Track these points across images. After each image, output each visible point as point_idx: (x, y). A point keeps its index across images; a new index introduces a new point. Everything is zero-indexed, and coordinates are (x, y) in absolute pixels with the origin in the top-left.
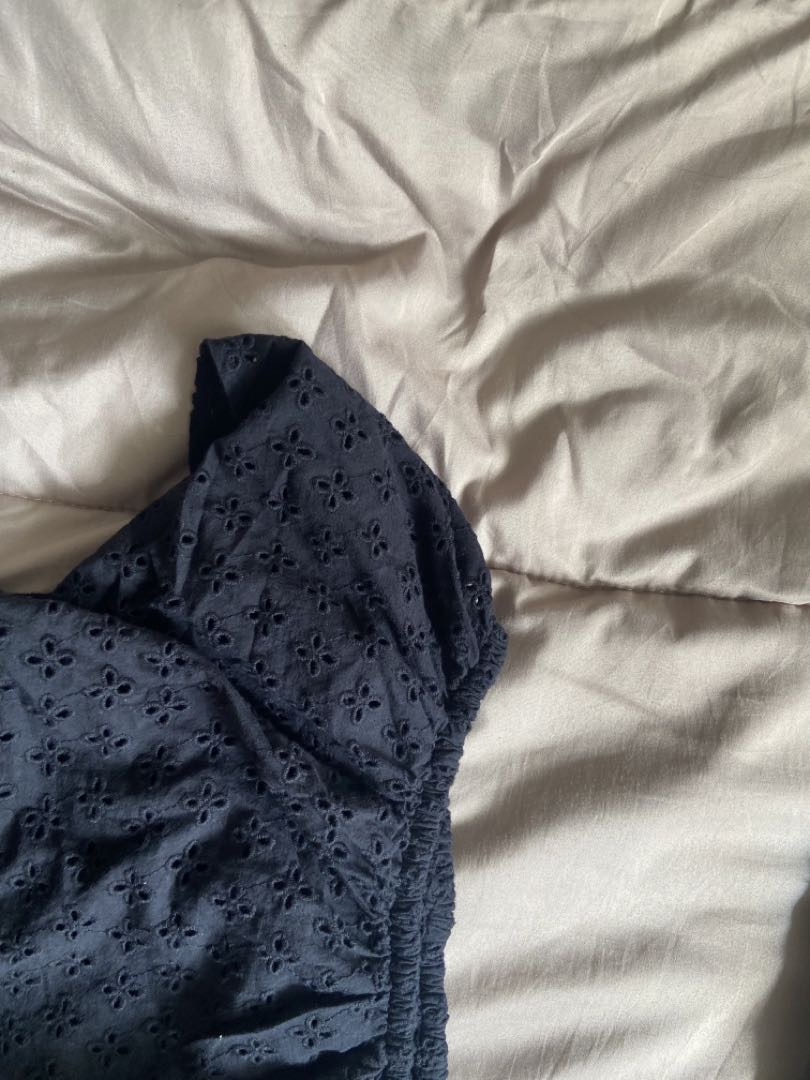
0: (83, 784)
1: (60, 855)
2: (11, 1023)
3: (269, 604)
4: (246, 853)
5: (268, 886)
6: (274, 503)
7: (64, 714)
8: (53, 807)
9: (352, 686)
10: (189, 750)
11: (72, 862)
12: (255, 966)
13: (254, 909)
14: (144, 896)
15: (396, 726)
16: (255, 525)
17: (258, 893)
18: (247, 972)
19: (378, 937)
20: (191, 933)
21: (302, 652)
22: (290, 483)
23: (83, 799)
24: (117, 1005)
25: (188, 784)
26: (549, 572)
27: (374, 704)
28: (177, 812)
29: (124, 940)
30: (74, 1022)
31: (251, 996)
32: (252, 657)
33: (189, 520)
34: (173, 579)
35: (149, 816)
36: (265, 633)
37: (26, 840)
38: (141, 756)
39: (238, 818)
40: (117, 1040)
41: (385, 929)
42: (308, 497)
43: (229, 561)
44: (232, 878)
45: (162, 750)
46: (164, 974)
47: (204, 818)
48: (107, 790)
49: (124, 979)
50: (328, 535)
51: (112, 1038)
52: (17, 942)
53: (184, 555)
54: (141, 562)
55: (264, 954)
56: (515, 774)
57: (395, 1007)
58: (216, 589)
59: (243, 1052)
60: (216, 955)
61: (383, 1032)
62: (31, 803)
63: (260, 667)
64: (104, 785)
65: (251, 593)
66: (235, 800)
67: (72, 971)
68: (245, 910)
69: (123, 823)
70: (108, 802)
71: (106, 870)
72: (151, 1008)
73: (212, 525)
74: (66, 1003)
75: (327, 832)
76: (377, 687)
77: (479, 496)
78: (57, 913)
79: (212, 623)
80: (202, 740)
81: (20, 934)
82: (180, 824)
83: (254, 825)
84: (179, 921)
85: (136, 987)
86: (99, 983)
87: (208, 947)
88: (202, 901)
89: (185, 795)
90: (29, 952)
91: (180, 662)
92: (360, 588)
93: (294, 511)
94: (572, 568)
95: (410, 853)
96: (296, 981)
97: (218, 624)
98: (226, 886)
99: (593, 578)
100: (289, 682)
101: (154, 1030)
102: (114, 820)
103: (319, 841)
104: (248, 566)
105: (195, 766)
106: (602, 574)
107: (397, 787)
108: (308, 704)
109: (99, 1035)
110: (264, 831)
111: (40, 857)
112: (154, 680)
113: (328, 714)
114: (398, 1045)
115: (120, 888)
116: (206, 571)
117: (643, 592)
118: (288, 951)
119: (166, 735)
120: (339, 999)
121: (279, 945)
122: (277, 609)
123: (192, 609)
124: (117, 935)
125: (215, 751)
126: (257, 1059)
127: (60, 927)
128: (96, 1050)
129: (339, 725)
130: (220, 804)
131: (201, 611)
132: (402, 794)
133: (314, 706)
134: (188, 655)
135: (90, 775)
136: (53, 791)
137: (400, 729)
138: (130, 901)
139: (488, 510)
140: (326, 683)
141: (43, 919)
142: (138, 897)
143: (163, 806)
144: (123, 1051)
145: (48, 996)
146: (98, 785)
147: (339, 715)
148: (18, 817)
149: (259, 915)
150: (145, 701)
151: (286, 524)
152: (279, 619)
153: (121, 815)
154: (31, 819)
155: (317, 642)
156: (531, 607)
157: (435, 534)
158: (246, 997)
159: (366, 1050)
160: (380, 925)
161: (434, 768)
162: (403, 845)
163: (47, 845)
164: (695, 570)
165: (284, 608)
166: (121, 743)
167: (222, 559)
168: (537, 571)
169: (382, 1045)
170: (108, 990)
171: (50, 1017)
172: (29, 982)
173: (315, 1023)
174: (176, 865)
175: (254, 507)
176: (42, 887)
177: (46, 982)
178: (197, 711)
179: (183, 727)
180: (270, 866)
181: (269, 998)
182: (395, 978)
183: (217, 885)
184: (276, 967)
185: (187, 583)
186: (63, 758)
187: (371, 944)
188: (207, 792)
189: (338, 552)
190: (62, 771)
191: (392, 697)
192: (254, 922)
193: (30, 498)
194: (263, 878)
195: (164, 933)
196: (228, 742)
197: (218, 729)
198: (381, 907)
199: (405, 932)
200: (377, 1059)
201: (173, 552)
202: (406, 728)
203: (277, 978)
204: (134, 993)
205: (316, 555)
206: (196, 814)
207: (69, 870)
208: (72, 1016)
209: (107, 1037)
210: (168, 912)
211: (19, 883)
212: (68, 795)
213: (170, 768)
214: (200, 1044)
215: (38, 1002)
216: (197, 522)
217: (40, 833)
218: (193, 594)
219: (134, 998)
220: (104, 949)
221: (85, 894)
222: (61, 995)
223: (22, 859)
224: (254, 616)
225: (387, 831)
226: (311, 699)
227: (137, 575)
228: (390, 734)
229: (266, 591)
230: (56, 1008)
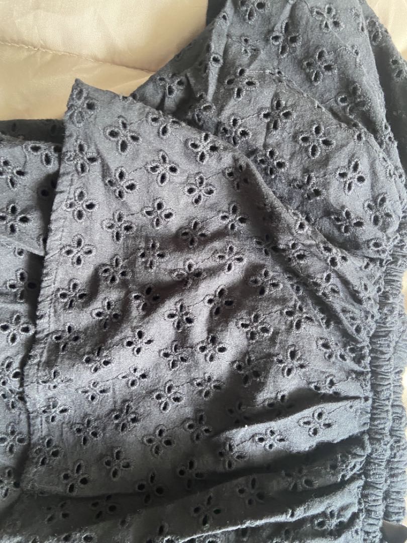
0: (143, 245)
1: (129, 292)
2: (89, 422)
3: (279, 104)
4: (262, 292)
5: (281, 313)
6: (276, 38)
7: (131, 187)
8: (121, 263)
9: (346, 163)
10: (215, 224)
11: (137, 298)
12: (272, 371)
13: (272, 330)
14: (190, 321)
15: (375, 199)
16: (263, 55)
17: (274, 318)
18: (266, 377)
19: (362, 357)
20: (222, 350)
21: (305, 139)
22: (292, 16)
23: (143, 255)
24: (165, 408)
25: (217, 244)
27: (361, 179)
28: (210, 264)
29: (171, 358)
30: (134, 420)
31: (269, 396)
32: (265, 146)
33: (217, 47)
34: (206, 91)
35: (190, 266)
36: (275, 127)
37: (103, 285)
38: (181, 228)
39: (253, 270)
40: (164, 435)
41: (366, 351)
42: (308, 21)
43: (247, 73)
44: (254, 308)
45: (196, 224)
46: (199, 384)
47: (229, 268)
48: (160, 249)
49: (170, 389)
50: (321, 55)
51: (161, 432)
52: (98, 355)
53: (214, 70)
54: (180, 83)
55: (281, 362)
57: (377, 409)
58: (239, 95)
59: (261, 440)
60: (239, 367)
61: (366, 428)
62: (106, 261)
63: (272, 153)
64: (158, 245)
65: (265, 98)
66: (251, 257)
67: (133, 384)
68: (265, 330)
69: (172, 272)
70: (161, 256)
71: (163, 302)
72: (188, 411)
73: (233, 50)
74: (128, 406)
75: (325, 275)
76: (364, 168)
78: (127, 332)
79: (235, 121)
80: (224, 218)
81: (100, 350)
82: (213, 272)
83: (266, 274)
84: (214, 340)
85: (178, 395)
86: (151, 392)
87: (233, 363)
88: (232, 325)
89: (216, 251)
90: (106, 363)
91: (214, 149)
92: (343, 100)
93: (294, 40)
95: (385, 296)
96: (303, 384)
97: (240, 122)
98: (249, 314)
100: (294, 164)
101: (190, 427)
102: (165, 270)
103: (319, 281)
104: (262, 77)
105: (220, 234)
107: (377, 245)
108: (309, 179)
109: (151, 430)
110: (273, 278)
111: (114, 295)
112: (192, 168)
113: (326, 185)
114: (378, 437)
115: (172, 316)
116: (230, 82)
118: (300, 359)
119: (198, 213)
120: (336, 397)
121: (293, 354)
122: (286, 107)
123: (220, 110)
124: (166, 355)
125: (233, 227)
126: (271, 446)
127: (130, 344)
128: (150, 441)
129: (335, 194)
130: (240, 260)
131: (227, 112)
132: (378, 251)
133: (314, 180)
134: (220, 143)
135: (147, 239)
136: (121, 252)
137: (377, 201)
138: (178, 327)
140: (325, 161)
141: (117, 338)
142: (183, 323)
143: (200, 259)
144: (168, 443)
145: (115, 402)
146: (154, 246)
147: (335, 184)
148: (96, 270)
149: (276, 333)
150: (186, 182)
151: (285, 55)
152: (287, 115)
153: (170, 266)
154: (106, 271)
155: (318, 130)
157: (393, 67)
158: (265, 396)
159: (354, 441)
160: (363, 348)
161: (401, 235)
162: (379, 290)
163: (118, 286)
165: (291, 106)
166: (168, 216)
167: (242, 72)
169: (366, 437)
170: (159, 397)
171: (117, 417)
172: (103, 391)
173: (320, 415)
174: (210, 301)
175: (260, 44)
176: (116, 316)
177: (114, 393)
178: (220, 196)
179: (211, 208)
180: (283, 301)
181: (283, 397)
182: (375, 388)
183: (243, 313)
184: (289, 371)
185: (215, 93)
186: (128, 228)
187: (358, 360)
188: (231, 249)
189: (328, 68)
190: (127, 237)
191: (374, 173)
192: (273, 339)
194: (278, 307)
195: (203, 349)
196: (242, 220)
197: (235, 210)
198: (363, 334)
199: (383, 353)
200: (363, 448)
201: (206, 68)
202: (383, 200)
203: (289, 381)
204: (177, 399)
205: (308, 76)
206: (225, 264)
207: (135, 303)
208: (133, 416)
209: (157, 432)
210: (205, 335)
211: (99, 314)
212: (132, 254)
213: (203, 235)
214: (228, 434)
215: (109, 406)
216: (223, 47)
217: (113, 279)
218: (220, 102)
219: (176, 403)
220: (157, 366)
221: (147, 319)
222: (124, 401)
223: (101, 296)
224: (266, 116)
225: (370, 277)
226: (312, 174)
227: (178, 92)
228: (369, 206)
229: (276, 95)
230: (121, 410)
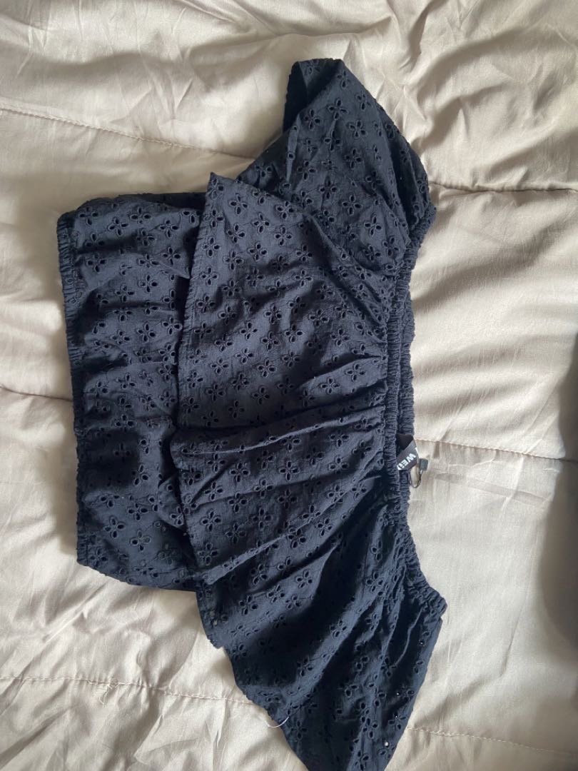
0: (248, 271)
1: (242, 300)
2: (216, 386)
3: (329, 183)
4: (323, 297)
5: (334, 309)
6: (328, 140)
7: (242, 235)
8: (235, 284)
9: (369, 217)
10: (293, 257)
11: (246, 304)
12: (330, 343)
13: (329, 319)
14: (279, 316)
15: (388, 240)
16: (320, 151)
17: (329, 312)
18: (326, 347)
19: (383, 335)
20: (300, 334)
21: (345, 204)
22: (336, 127)
23: (249, 278)
24: (265, 375)
25: (295, 270)
26: (454, 183)
27: (379, 228)
28: (291, 282)
29: (268, 343)
30: (246, 383)
31: (328, 359)
32: (322, 208)
33: (291, 148)
34: (286, 175)
35: (278, 284)
36: (328, 197)
37: (224, 297)
38: (272, 261)
39: (317, 285)
40: (265, 391)
41: (385, 331)
42: (345, 132)
43: (310, 164)
44: (318, 307)
45: (281, 257)
46: (286, 359)
47: (303, 284)
48: (260, 273)
49: (267, 363)
50: (354, 152)
51: (263, 390)
52: (224, 339)
53: (290, 162)
54: (269, 170)
55: (334, 337)
56: (440, 277)
57: (391, 364)
58: (305, 178)
59: (324, 386)
60: (310, 345)
61: (385, 377)
62: (225, 283)
63: (326, 213)
64: (258, 271)
65: (321, 179)
66: (315, 277)
67: (244, 361)
68: (324, 319)
69: (267, 288)
70: (261, 278)
71: (263, 305)
72: (279, 377)
73: (301, 150)
74: (241, 375)
75: (359, 286)
76: (380, 220)
77: (420, 144)
78: (242, 324)
79: (303, 194)
80: (298, 253)
81: (225, 336)
82: (293, 287)
83: (325, 287)
84: (294, 328)
85: (272, 367)
86: (255, 366)
87: (306, 343)
88: (305, 318)
89: (294, 274)
90: (229, 344)
91: (291, 211)
92: (369, 179)
93: (338, 142)
94: (466, 181)
95: (396, 298)
96: (347, 351)
97: (307, 194)
98: (315, 310)
99: (476, 185)
100: (340, 219)
101: (281, 386)
102: (263, 286)
103: (355, 289)
104: (319, 167)
105: (295, 264)
106: (480, 183)
107: (390, 267)
108: (349, 227)
109: (257, 389)
110: (329, 289)
111: (232, 303)
112: (278, 223)
113: (358, 231)
114: (393, 381)
115: (268, 314)
116: (300, 170)
117: (502, 191)
118: (345, 334)
119: (282, 251)
120: (367, 356)
121: (341, 332)
122: (333, 185)
123: (294, 188)
124: (265, 341)
125: (304, 259)
126: (330, 391)
127: (243, 332)
128: (256, 395)
129: (363, 237)
130: (309, 279)
131: (298, 189)
132: (390, 271)
133: (351, 228)
134: (295, 207)
135: (251, 268)
136: (234, 278)
137: (390, 241)
138: (272, 321)
139: (424, 150)
140: (357, 217)
141: (235, 328)
142: (275, 318)
143: (285, 279)
144: (267, 397)
145: (233, 374)
146: (255, 272)
147: (363, 230)
148: (219, 289)
149: (331, 321)
150: (275, 232)
151: (333, 151)
152: (334, 190)
153: (267, 284)
154: (225, 289)
155: (352, 198)
156: (446, 197)
157: (402, 155)
158: (326, 359)
159: (379, 384)
160: (383, 329)
161: (405, 261)
162: (392, 294)
163: (234, 298)
164: (526, 177)
165: (337, 184)
166: (264, 253)
167: (307, 164)
168: (449, 183)
169: (385, 382)
170: (261, 368)
171: (234, 382)
172: (225, 366)
173: (357, 367)
174: (291, 305)
175: (318, 144)
176: (234, 316)
177: (232, 367)
178: (295, 240)
179: (290, 247)
180: (335, 302)
181: (336, 358)
182: (390, 352)
183: (311, 310)
184: (339, 343)
185: (291, 176)
186: (238, 261)
187: (380, 337)
188: (303, 272)
189: (359, 160)
190: (238, 267)
191: (386, 224)
192: (329, 324)
193: (211, 151)
194: (331, 306)
195: (288, 334)
196: (310, 255)
197: (305, 248)
198: (383, 321)
199: (394, 331)
200: (384, 388)
201: (285, 162)
202: (393, 240)
203: (340, 348)
204: (272, 370)
205: (348, 164)
206: (300, 281)
207: (246, 307)
208: (245, 380)
209: (260, 389)
210: (289, 326)
211: (223, 315)
212: (242, 277)
213: (286, 264)
214: (301, 387)
215: (229, 375)
216: (295, 148)
217: (231, 293)
218: (295, 182)
219: (271, 372)
220: (259, 349)
221: (254, 316)
222: (238, 373)
223: (224, 304)
224: (322, 190)
225: (386, 286)
226: (350, 225)
227: (268, 176)
228: (385, 244)
229: (328, 177)
230: (237, 378)
